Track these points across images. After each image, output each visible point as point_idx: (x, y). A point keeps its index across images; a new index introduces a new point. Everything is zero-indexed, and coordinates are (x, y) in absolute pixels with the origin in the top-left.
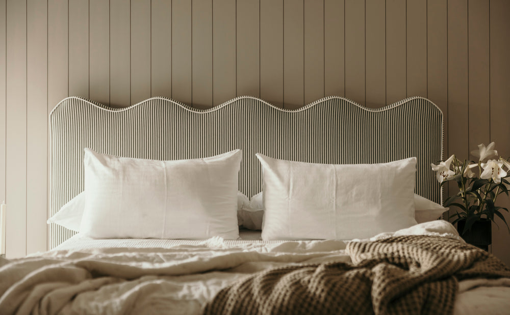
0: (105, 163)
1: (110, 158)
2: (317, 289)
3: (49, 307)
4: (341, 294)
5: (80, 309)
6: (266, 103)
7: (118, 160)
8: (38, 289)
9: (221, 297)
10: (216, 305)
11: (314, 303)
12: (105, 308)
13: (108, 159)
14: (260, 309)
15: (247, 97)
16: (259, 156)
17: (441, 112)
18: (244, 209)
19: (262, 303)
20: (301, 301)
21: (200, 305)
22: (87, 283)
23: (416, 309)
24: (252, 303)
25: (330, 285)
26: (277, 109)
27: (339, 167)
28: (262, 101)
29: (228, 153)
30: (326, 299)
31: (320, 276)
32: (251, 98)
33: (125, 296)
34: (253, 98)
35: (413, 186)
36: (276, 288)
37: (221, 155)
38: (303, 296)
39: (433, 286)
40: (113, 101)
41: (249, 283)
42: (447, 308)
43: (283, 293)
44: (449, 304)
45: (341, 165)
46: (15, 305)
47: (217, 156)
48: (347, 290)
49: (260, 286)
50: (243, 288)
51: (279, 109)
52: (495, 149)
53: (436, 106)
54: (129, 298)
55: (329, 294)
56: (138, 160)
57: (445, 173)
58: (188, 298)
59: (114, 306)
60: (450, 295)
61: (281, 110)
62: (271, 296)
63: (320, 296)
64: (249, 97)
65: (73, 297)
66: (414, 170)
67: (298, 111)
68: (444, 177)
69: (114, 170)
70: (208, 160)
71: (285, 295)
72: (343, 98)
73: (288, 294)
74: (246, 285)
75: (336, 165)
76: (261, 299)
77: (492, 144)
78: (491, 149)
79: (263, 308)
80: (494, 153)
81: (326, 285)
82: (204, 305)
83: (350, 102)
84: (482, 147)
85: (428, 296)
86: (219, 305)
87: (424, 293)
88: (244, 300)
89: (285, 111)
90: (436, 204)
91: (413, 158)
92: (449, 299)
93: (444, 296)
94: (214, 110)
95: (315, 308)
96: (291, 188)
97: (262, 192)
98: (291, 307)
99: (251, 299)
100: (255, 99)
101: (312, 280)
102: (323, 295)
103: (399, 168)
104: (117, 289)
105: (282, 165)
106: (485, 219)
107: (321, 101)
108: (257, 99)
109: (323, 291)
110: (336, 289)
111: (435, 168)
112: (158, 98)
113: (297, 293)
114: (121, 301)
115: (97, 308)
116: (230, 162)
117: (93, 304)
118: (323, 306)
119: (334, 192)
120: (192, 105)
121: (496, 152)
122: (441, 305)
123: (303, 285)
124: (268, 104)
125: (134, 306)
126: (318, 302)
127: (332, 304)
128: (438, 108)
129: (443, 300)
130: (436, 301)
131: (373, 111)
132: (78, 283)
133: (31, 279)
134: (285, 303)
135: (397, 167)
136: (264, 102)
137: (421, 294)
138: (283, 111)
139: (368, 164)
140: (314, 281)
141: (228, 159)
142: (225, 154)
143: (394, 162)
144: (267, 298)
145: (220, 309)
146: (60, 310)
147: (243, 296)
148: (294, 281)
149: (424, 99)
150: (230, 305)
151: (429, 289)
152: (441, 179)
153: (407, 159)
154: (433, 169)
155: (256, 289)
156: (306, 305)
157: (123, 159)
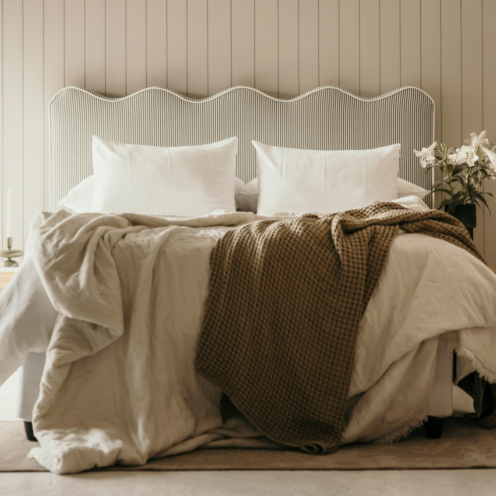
0: (112, 149)
1: (117, 145)
2: (297, 228)
3: (109, 240)
4: (313, 231)
5: (131, 242)
6: (261, 93)
7: (125, 147)
8: (100, 230)
9: (229, 235)
10: (226, 240)
11: (294, 237)
12: (149, 241)
13: (115, 146)
14: (257, 241)
15: (242, 87)
16: (254, 143)
17: (433, 101)
18: (240, 192)
19: (257, 237)
20: (285, 236)
21: (215, 241)
22: (131, 228)
23: (364, 241)
24: (250, 238)
25: (306, 226)
26: (272, 98)
27: (328, 153)
28: (257, 91)
29: (225, 140)
30: (302, 235)
31: (299, 220)
32: (246, 88)
33: (162, 234)
34: (248, 88)
35: (397, 170)
36: (268, 229)
37: (219, 142)
38: (287, 233)
39: (378, 227)
40: (108, 91)
41: (248, 227)
42: (387, 241)
43: (272, 231)
44: (389, 238)
45: (330, 151)
46: (86, 238)
47: (215, 143)
48: (318, 229)
49: (256, 228)
50: (244, 229)
51: (274, 99)
52: (486, 137)
53: (427, 95)
54: (164, 235)
55: (304, 231)
56: (143, 147)
57: (427, 159)
58: (205, 236)
59: (155, 240)
60: (391, 233)
61: (276, 100)
62: (265, 233)
63: (298, 233)
64: (244, 87)
65: (124, 236)
66: (398, 156)
67: (292, 101)
68: (427, 162)
69: (121, 155)
70: (207, 147)
71: (274, 232)
72: (336, 88)
73: (276, 232)
74: (246, 228)
75: (326, 151)
76: (257, 235)
77: (484, 133)
78: (482, 138)
79: (259, 240)
80: (485, 141)
81: (302, 225)
82: (217, 240)
83: (344, 92)
84: (474, 135)
85: (375, 233)
86: (228, 240)
87: (371, 231)
88: (245, 236)
89: (280, 101)
90: (420, 187)
91: (397, 144)
92: (390, 236)
93: (386, 233)
94: (210, 100)
95: (295, 240)
96: (284, 172)
97: (257, 178)
98: (278, 239)
99: (250, 235)
100: (250, 88)
101: (293, 223)
102: (300, 232)
103: (383, 154)
104: (154, 232)
105: (276, 151)
106: (470, 204)
107: (315, 91)
108: (252, 89)
109: (300, 229)
110: (309, 228)
111: (418, 154)
112: (155, 88)
113: (283, 231)
114: (159, 236)
115: (143, 240)
116: (227, 148)
117: (140, 239)
118: (301, 239)
119: (323, 175)
120: (187, 95)
121: (487, 140)
122: (383, 239)
123: (287, 226)
124: (263, 94)
125: (168, 241)
126: (297, 236)
127: (306, 237)
128: (429, 97)
129: (385, 236)
130: (379, 236)
131: (366, 101)
132: (124, 228)
133: (94, 222)
134: (274, 237)
135: (381, 153)
136: (259, 92)
137: (369, 232)
138: (278, 100)
139: (355, 151)
140: (295, 224)
141: (226, 146)
142: (223, 141)
143: (378, 148)
144: (262, 234)
145: (229, 242)
146: (117, 243)
147: (244, 234)
148: (281, 225)
149: (417, 88)
150: (235, 239)
151: (375, 228)
152: (424, 165)
153: (391, 145)
154: (416, 155)
155: (254, 229)
156: (288, 238)
157: (129, 146)
